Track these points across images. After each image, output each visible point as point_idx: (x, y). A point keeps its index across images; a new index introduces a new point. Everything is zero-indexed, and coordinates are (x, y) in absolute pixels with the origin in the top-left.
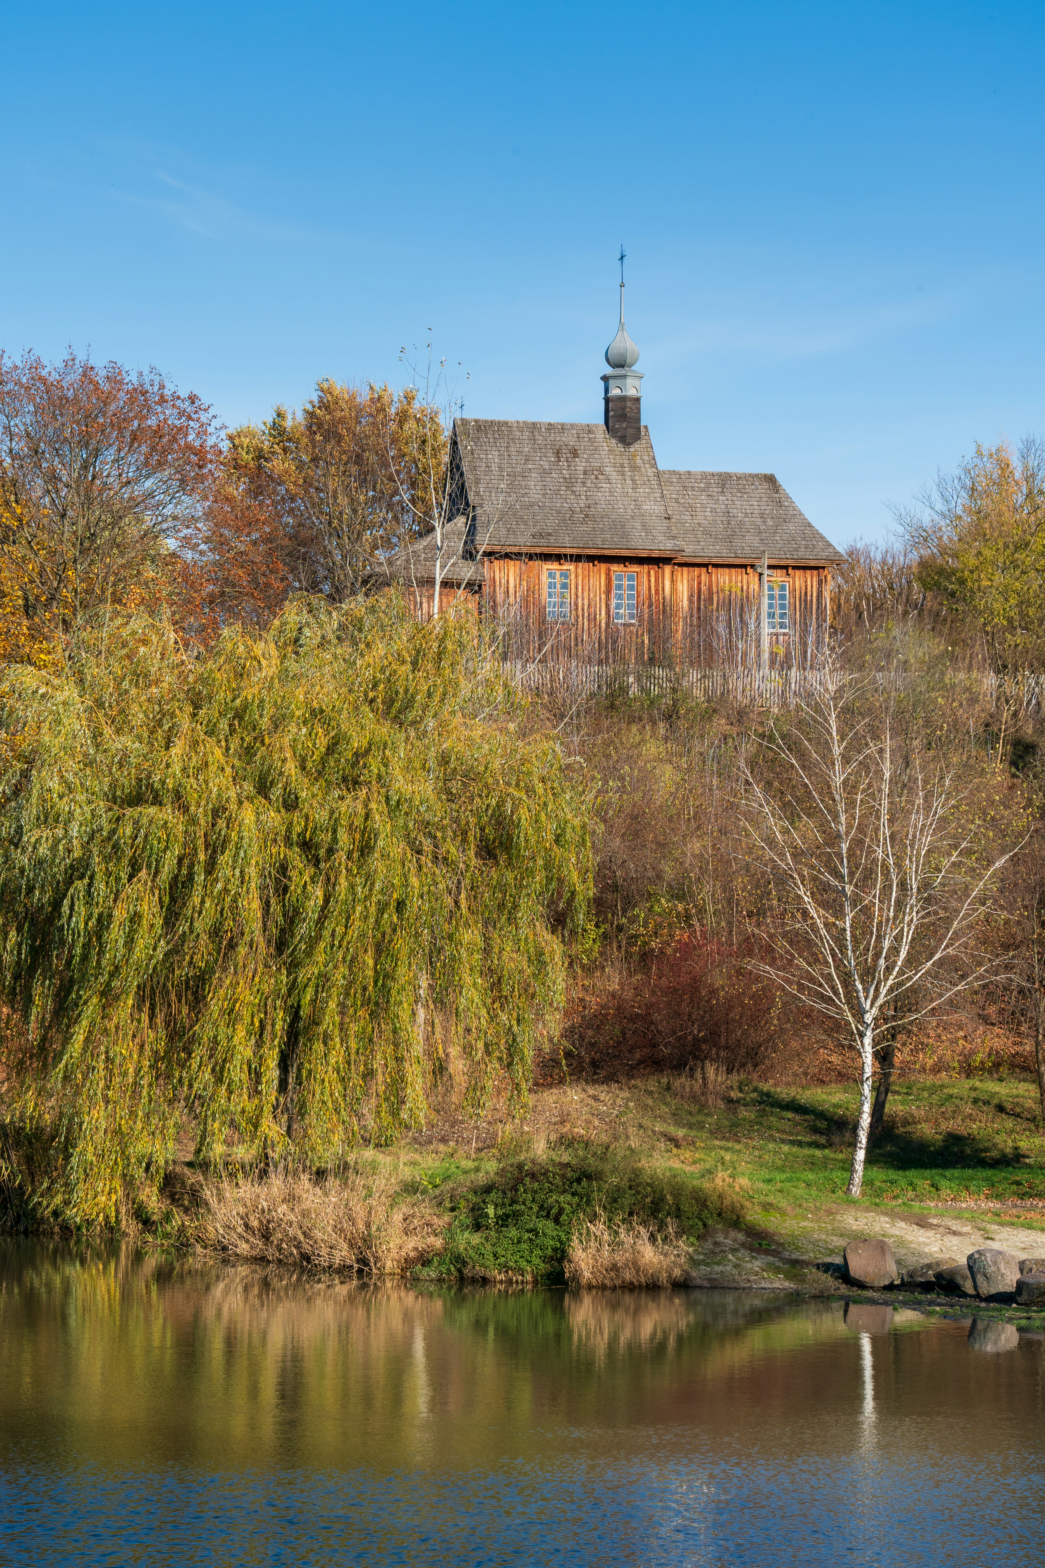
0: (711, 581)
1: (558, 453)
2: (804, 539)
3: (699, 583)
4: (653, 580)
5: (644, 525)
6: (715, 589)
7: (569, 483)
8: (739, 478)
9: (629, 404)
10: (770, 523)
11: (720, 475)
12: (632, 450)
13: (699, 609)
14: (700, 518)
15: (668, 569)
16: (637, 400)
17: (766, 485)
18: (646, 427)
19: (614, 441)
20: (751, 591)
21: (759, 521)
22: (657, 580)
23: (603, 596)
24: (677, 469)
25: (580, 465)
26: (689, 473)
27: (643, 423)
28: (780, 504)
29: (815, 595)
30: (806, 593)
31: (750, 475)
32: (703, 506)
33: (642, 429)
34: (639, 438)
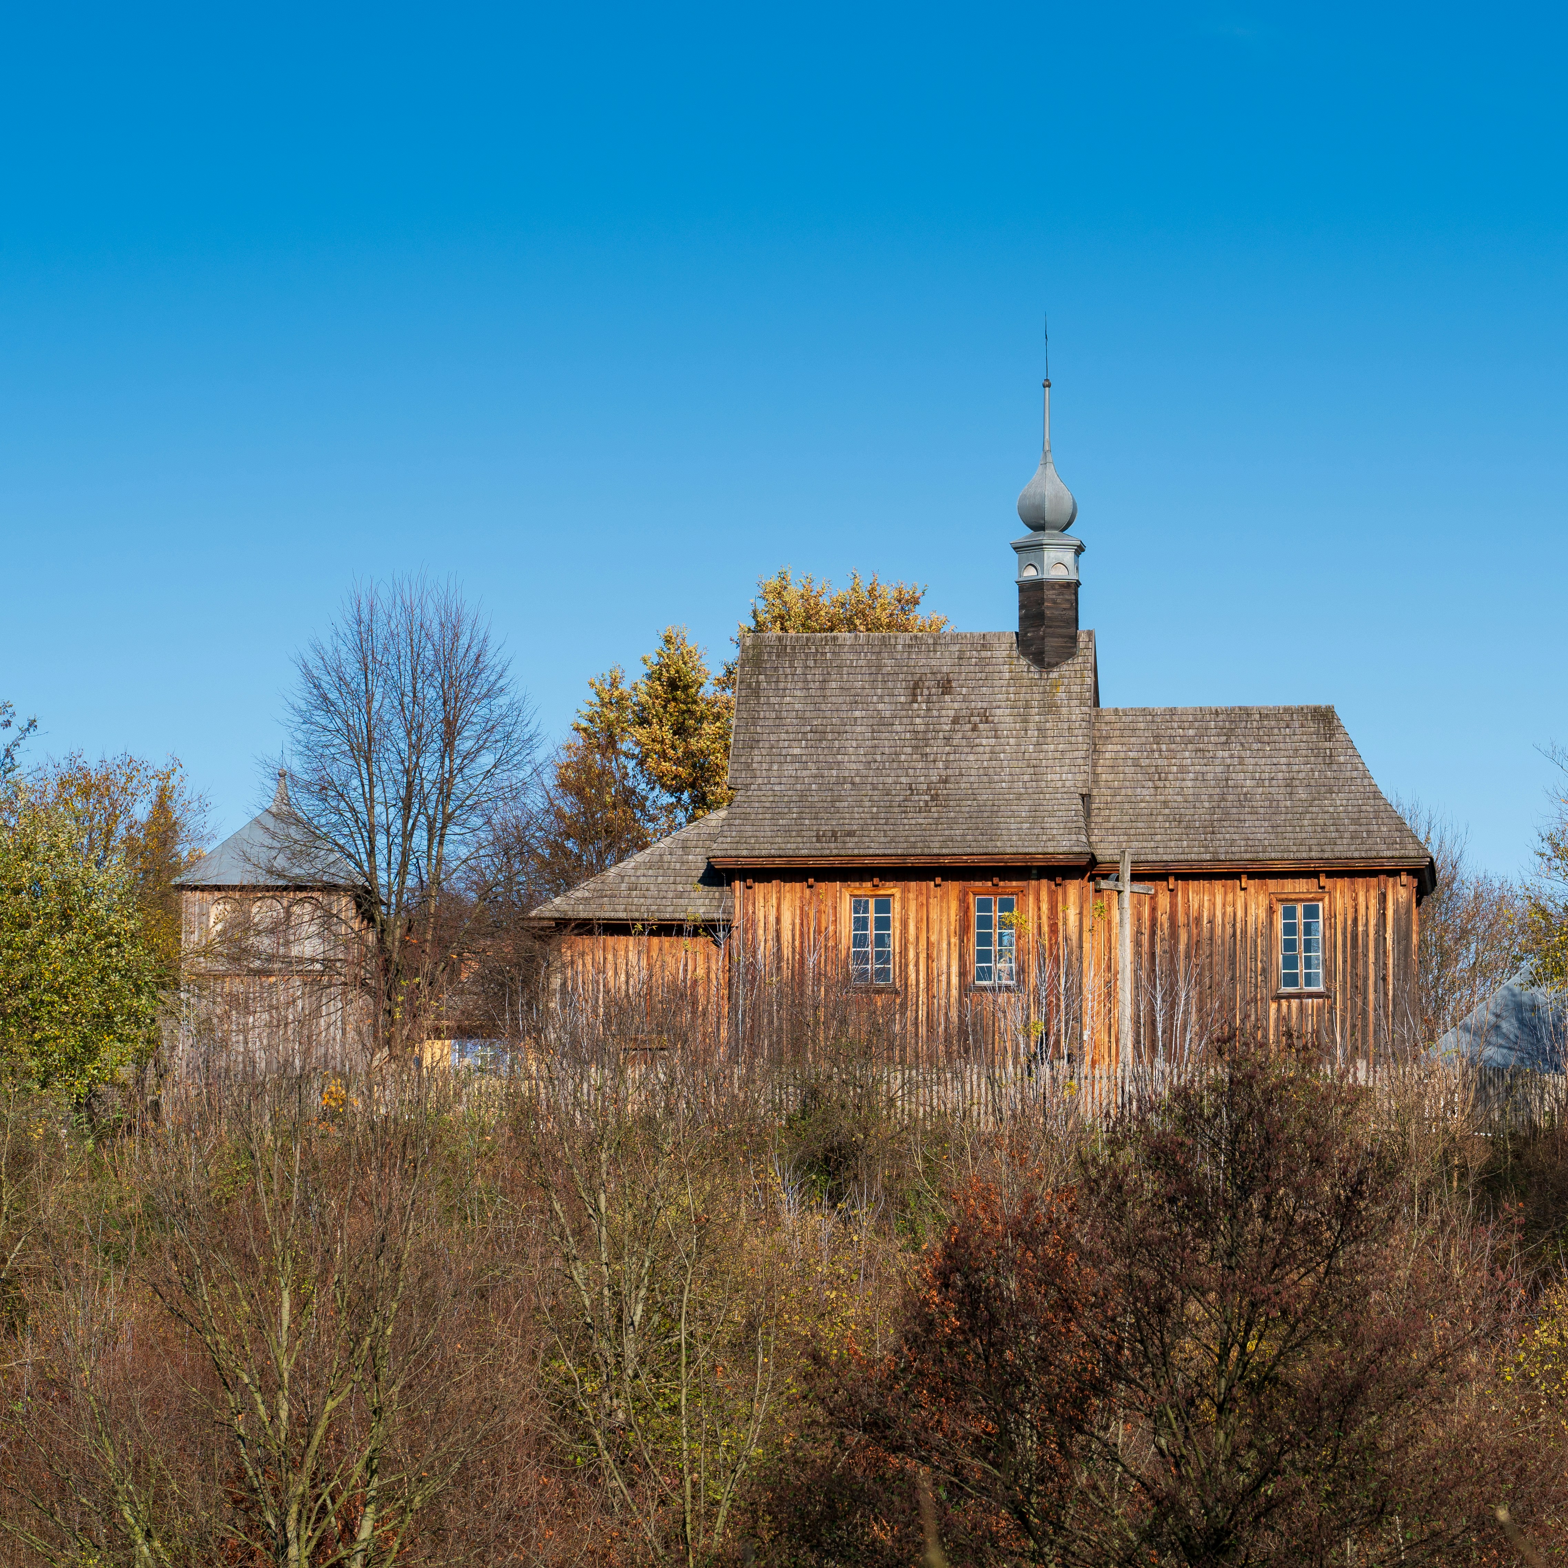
0: (1173, 905)
1: (916, 686)
2: (1355, 822)
3: (1153, 910)
4: (1045, 907)
5: (1035, 810)
6: (1181, 919)
7: (921, 741)
8: (1263, 716)
9: (1049, 594)
10: (1302, 793)
11: (1229, 712)
12: (1052, 675)
13: (1153, 955)
14: (1169, 793)
15: (1073, 888)
16: (1073, 587)
17: (1312, 727)
18: (1090, 634)
19: (1023, 661)
20: (1251, 919)
21: (1281, 793)
22: (1053, 908)
23: (954, 940)
24: (1150, 706)
25: (951, 706)
26: (1172, 712)
27: (1083, 626)
28: (1330, 760)
29: (1372, 922)
30: (1355, 920)
31: (1287, 710)
32: (1182, 769)
33: (1083, 638)
34: (1072, 655)
